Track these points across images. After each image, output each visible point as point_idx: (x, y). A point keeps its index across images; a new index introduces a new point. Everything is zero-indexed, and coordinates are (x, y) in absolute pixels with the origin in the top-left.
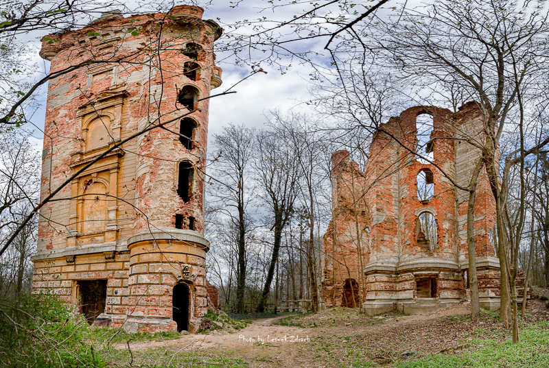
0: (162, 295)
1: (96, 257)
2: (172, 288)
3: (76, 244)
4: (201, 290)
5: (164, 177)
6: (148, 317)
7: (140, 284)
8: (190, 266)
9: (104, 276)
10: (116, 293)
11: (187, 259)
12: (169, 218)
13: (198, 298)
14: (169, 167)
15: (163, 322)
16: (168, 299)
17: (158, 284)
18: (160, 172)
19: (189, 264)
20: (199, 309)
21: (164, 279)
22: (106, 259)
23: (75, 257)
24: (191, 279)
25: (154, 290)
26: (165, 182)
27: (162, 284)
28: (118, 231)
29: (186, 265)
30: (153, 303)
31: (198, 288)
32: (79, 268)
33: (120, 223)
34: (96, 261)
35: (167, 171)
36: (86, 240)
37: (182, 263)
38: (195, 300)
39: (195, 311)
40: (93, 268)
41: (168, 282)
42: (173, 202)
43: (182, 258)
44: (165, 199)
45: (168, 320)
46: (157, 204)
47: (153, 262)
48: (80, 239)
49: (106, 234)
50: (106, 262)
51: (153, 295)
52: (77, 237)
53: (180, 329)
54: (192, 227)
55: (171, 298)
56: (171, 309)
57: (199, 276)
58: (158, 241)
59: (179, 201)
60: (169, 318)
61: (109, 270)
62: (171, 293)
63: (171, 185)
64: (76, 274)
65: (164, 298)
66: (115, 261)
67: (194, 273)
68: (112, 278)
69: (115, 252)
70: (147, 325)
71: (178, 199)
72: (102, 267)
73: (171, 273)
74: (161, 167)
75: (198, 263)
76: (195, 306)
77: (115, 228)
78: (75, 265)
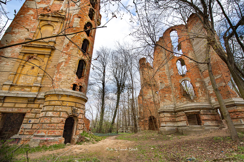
0: (58, 123)
1: (22, 100)
2: (65, 119)
3: (9, 90)
4: (81, 120)
5: (71, 65)
6: (47, 136)
7: (47, 117)
8: (77, 108)
9: (24, 111)
10: (30, 121)
11: (76, 105)
12: (70, 85)
13: (79, 125)
14: (74, 61)
15: (57, 139)
16: (62, 126)
17: (58, 117)
18: (70, 63)
19: (76, 107)
20: (78, 131)
21: (62, 114)
22: (29, 101)
23: (5, 97)
24: (76, 115)
25: (54, 120)
26: (71, 68)
27: (60, 117)
28: (40, 87)
29: (75, 108)
30: (53, 128)
31: (79, 120)
32: (5, 105)
33: (43, 83)
34: (21, 102)
35: (73, 63)
36: (17, 89)
37: (73, 107)
38: (77, 126)
39: (76, 132)
40: (17, 105)
41: (64, 116)
42: (73, 78)
43: (73, 105)
44: (70, 76)
45: (60, 137)
46: (65, 77)
47: (57, 105)
48: (13, 88)
49: (33, 88)
50: (28, 103)
51: (54, 123)
52: (11, 86)
53: (65, 143)
54: (80, 90)
55: (64, 125)
56: (63, 131)
57: (81, 113)
58: (62, 95)
59: (76, 78)
60: (60, 136)
61: (29, 108)
62: (64, 122)
63: (74, 70)
64: (3, 108)
65: (60, 125)
66: (34, 103)
67: (78, 112)
68: (29, 112)
69: (35, 98)
70: (46, 141)
71: (76, 76)
72: (24, 106)
73: (66, 112)
74: (71, 60)
75: (81, 107)
76: (76, 129)
77: (39, 85)
78: (4, 102)
